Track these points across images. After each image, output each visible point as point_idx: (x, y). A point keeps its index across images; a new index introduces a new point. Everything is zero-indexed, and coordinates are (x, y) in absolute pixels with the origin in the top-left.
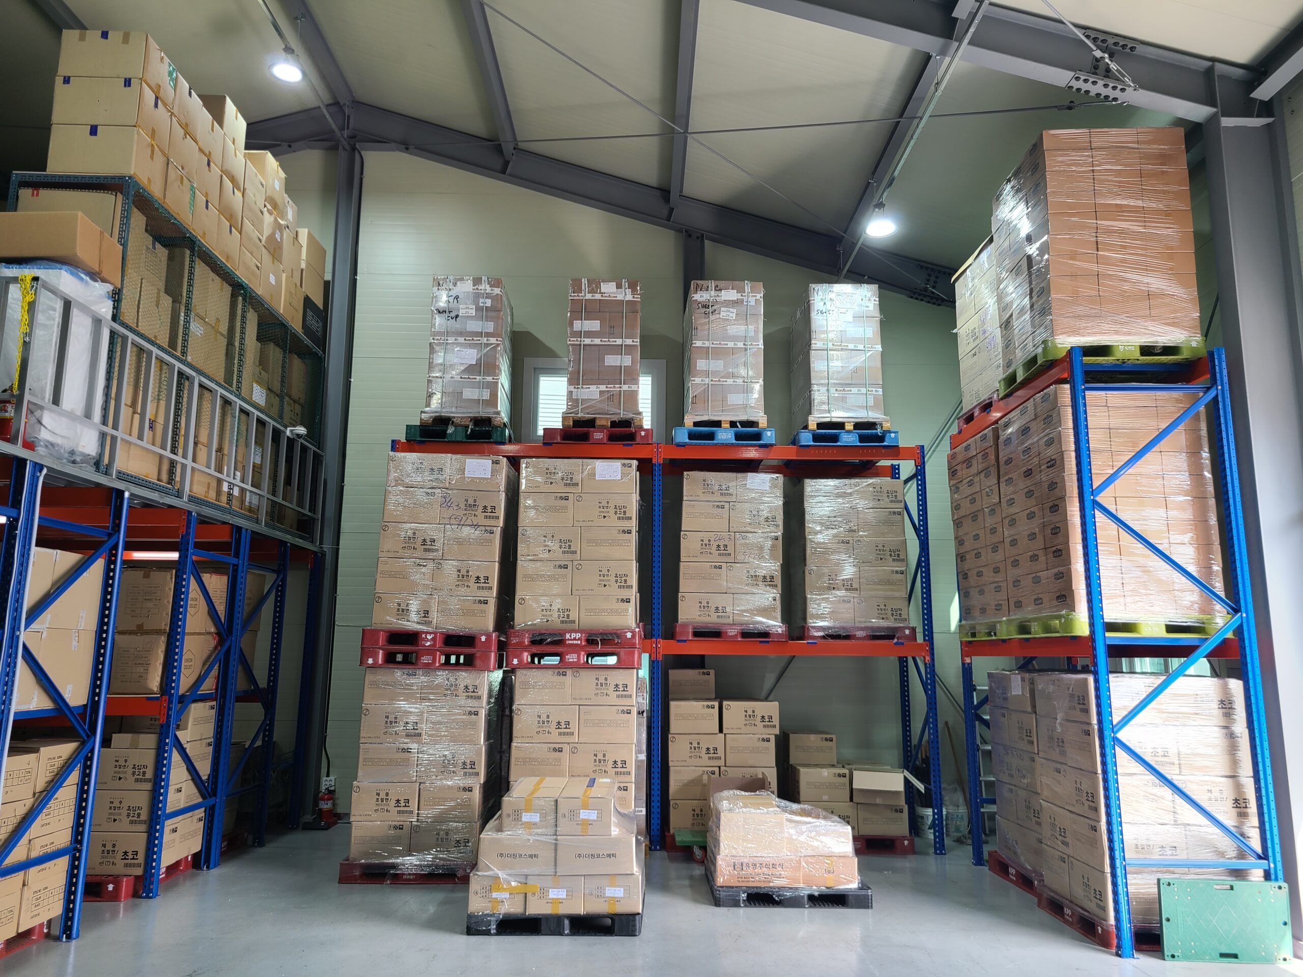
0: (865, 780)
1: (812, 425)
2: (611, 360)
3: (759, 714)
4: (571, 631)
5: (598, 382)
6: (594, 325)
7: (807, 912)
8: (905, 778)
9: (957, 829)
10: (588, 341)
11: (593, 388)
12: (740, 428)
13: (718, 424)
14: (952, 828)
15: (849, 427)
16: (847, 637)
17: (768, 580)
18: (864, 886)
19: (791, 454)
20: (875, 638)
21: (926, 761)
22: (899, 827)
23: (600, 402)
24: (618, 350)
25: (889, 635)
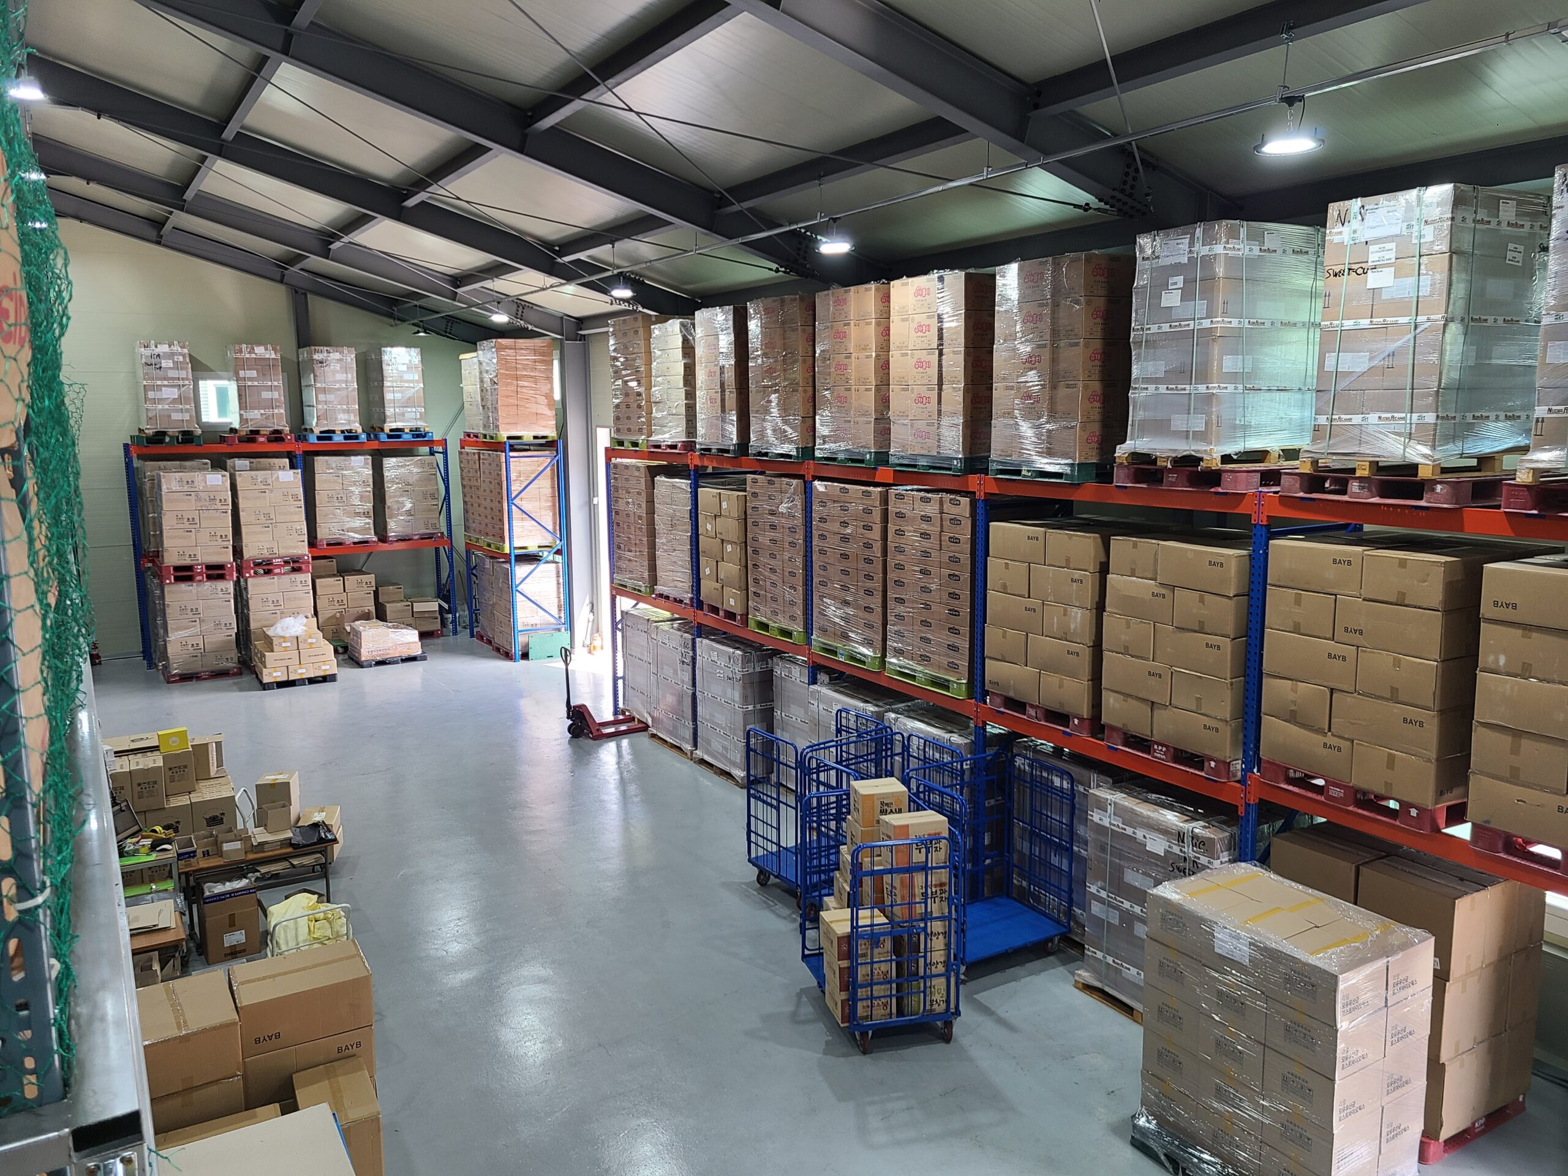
0: (418, 607)
1: (387, 430)
2: (266, 395)
3: (364, 581)
4: (275, 558)
5: (259, 408)
6: (254, 374)
7: (401, 665)
8: (439, 604)
9: (464, 622)
10: (250, 383)
11: (256, 411)
12: (347, 434)
13: (333, 432)
14: (461, 622)
15: (407, 431)
16: (409, 540)
17: (366, 514)
18: (423, 652)
19: (375, 445)
20: (422, 539)
21: (448, 591)
22: (436, 626)
23: (262, 420)
24: (270, 388)
25: (430, 537)
